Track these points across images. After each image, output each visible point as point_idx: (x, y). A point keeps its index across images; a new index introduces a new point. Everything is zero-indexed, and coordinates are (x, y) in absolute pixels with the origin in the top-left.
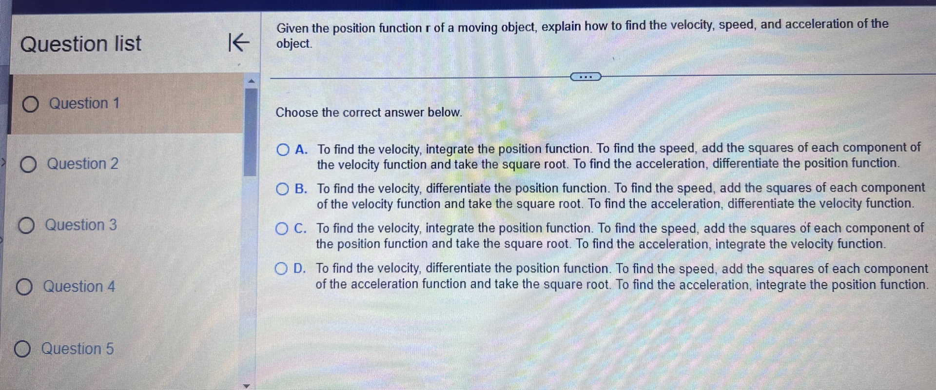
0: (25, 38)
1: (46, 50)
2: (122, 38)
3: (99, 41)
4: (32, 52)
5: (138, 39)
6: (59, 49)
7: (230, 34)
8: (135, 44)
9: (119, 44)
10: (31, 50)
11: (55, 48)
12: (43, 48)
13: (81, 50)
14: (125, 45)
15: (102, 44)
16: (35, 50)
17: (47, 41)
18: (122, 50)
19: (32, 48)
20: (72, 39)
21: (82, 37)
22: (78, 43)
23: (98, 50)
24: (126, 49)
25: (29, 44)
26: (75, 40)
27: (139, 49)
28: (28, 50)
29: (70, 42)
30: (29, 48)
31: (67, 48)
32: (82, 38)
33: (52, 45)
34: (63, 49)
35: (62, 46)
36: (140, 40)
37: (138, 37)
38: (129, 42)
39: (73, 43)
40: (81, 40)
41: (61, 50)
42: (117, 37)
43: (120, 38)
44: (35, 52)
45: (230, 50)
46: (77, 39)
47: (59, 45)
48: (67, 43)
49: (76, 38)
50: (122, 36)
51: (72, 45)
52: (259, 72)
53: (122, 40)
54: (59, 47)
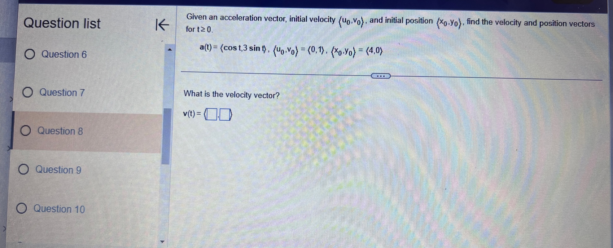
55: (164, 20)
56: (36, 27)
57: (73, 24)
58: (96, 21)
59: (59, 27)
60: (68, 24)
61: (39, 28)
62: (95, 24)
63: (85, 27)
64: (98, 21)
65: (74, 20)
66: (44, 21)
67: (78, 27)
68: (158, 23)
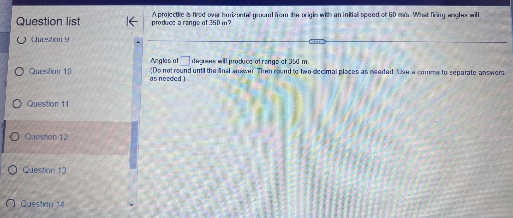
0: (19, 18)
1: (30, 24)
2: (70, 19)
3: (58, 20)
4: (22, 26)
5: (79, 19)
6: (37, 24)
7: (127, 17)
8: (77, 22)
9: (68, 22)
10: (22, 24)
11: (34, 23)
12: (28, 23)
13: (48, 25)
14: (71, 22)
15: (59, 21)
16: (24, 24)
17: (30, 20)
18: (70, 25)
20: (43, 19)
21: (49, 18)
22: (47, 21)
23: (57, 25)
24: (72, 24)
25: (20, 21)
26: (45, 19)
27: (79, 25)
28: (20, 24)
29: (42, 20)
30: (21, 23)
31: (41, 24)
32: (49, 19)
33: (33, 22)
34: (39, 24)
35: (38, 22)
36: (80, 19)
37: (79, 18)
38: (74, 21)
40: (49, 20)
41: (38, 25)
42: (67, 18)
44: (24, 25)
45: (127, 26)
47: (37, 22)
48: (41, 21)
49: (46, 18)
50: (70, 18)
51: (44, 22)
52: (142, 37)
53: (70, 20)
54: (37, 23)
55: (133, 17)
56: (27, 25)
59: (45, 25)
60: (53, 22)
61: (29, 26)
62: (75, 22)
63: (67, 25)
64: (78, 19)
65: (59, 19)
66: (33, 20)
67: (61, 25)
68: (129, 20)
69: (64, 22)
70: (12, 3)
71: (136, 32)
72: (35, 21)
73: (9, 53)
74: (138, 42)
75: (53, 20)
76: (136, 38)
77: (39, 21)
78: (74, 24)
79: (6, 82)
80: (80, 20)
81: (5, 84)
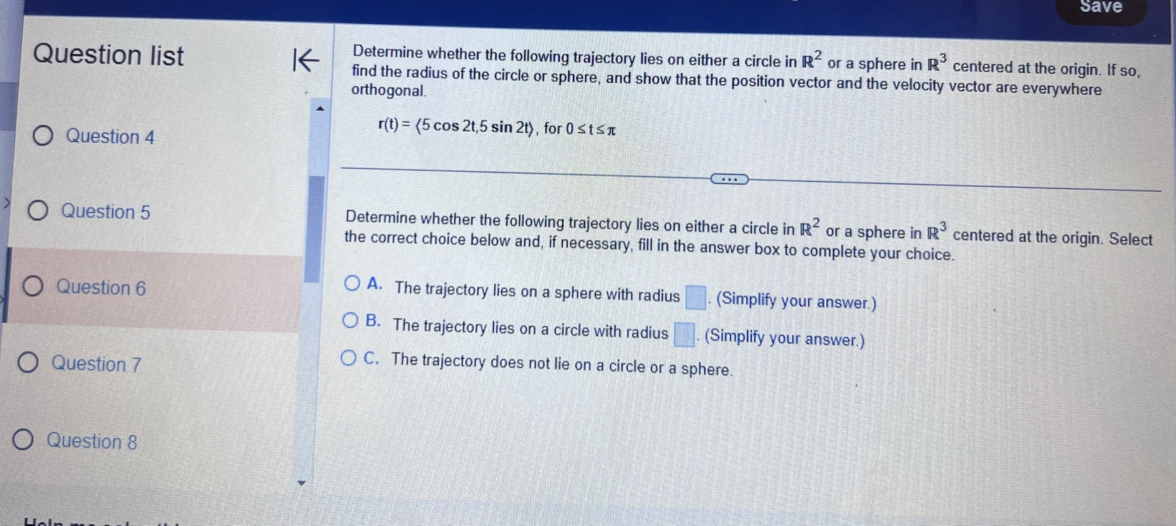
0: (39, 45)
1: (65, 60)
2: (160, 49)
3: (131, 52)
4: (47, 63)
5: (180, 52)
6: (81, 60)
7: (295, 50)
8: (176, 57)
9: (155, 56)
10: (46, 60)
11: (76, 58)
12: (61, 57)
13: (108, 63)
14: (163, 58)
15: (135, 55)
16: (51, 60)
17: (66, 50)
18: (159, 64)
19: (47, 57)
20: (97, 48)
21: (109, 46)
22: (105, 53)
23: (130, 63)
24: (165, 63)
25: (43, 52)
26: (102, 50)
27: (181, 64)
28: (42, 59)
29: (95, 52)
30: (44, 58)
31: (91, 59)
32: (109, 48)
33: (72, 55)
34: (87, 61)
35: (85, 57)
36: (183, 52)
37: (180, 48)
38: (169, 54)
39: (99, 52)
40: (109, 50)
41: (84, 61)
42: (154, 47)
43: (157, 49)
44: (51, 62)
45: (294, 71)
46: (104, 48)
47: (81, 55)
48: (91, 53)
49: (102, 46)
50: (160, 47)
51: (98, 55)
52: (328, 98)
53: (160, 52)
54: (81, 57)
55: (310, 50)
56: (58, 61)
57: (130, 55)
58: (175, 50)
59: (102, 62)
60: (119, 57)
61: (63, 64)
62: (173, 58)
63: (153, 63)
64: (178, 52)
65: (132, 50)
66: (73, 51)
67: (139, 63)
68: (299, 56)
69: (146, 57)
70: (22, 8)
71: (315, 83)
72: (77, 52)
73: (15, 130)
74: (320, 109)
75: (119, 52)
76: (315, 99)
77: (88, 55)
78: (169, 61)
79: (9, 199)
80: (182, 54)
81: (6, 203)
